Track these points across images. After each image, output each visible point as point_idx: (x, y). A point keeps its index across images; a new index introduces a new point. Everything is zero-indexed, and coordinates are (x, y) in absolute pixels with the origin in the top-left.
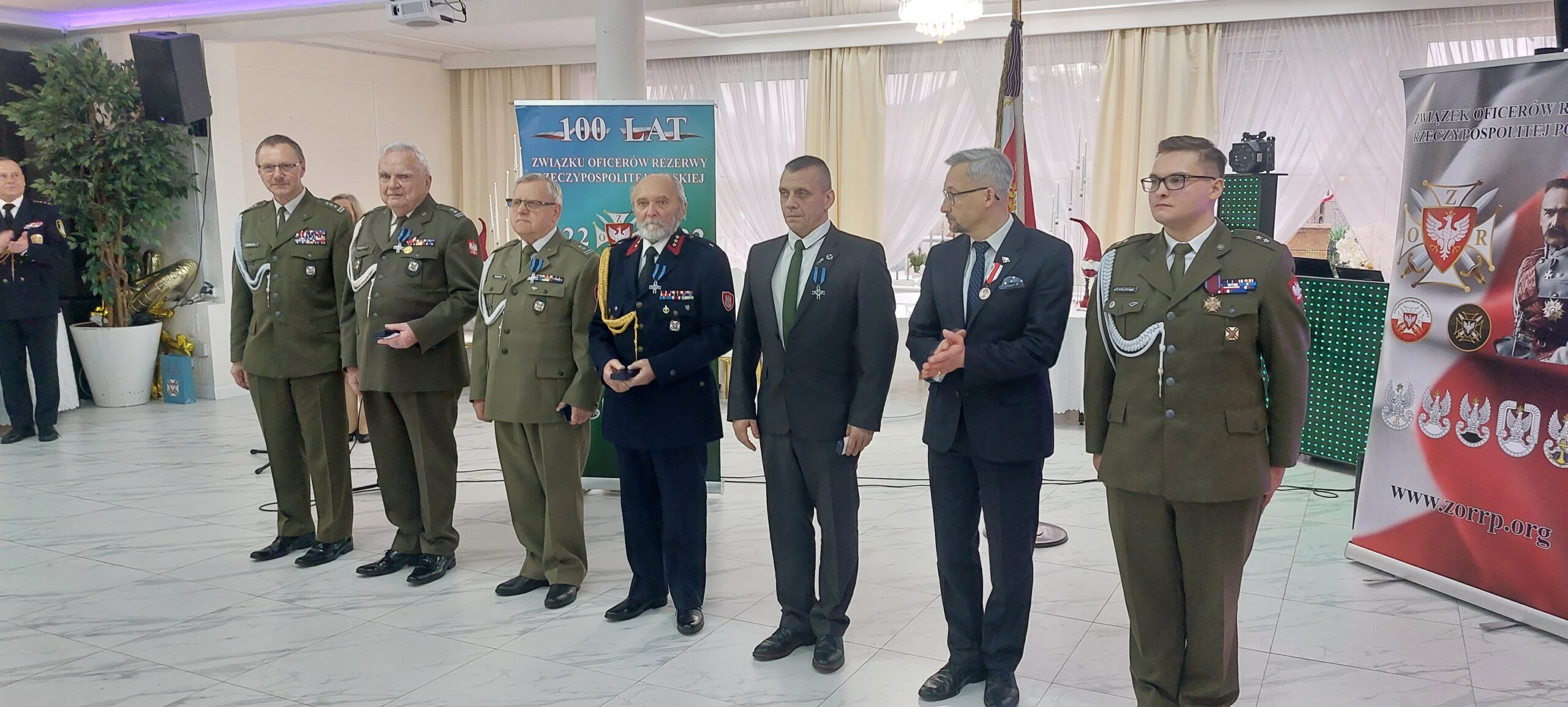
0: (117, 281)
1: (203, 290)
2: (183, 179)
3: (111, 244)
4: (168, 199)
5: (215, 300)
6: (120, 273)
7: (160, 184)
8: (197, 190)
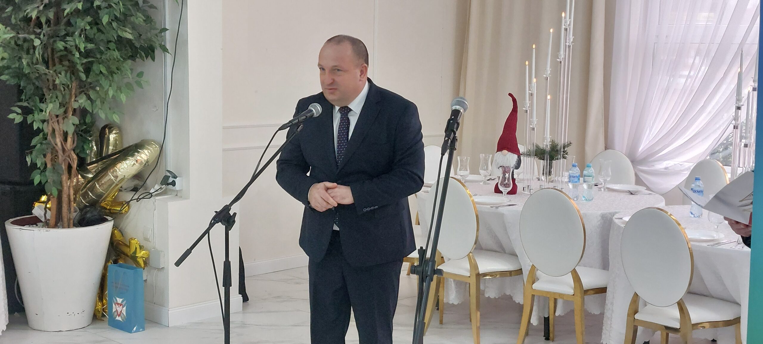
0: (64, 167)
1: (165, 181)
2: (149, 35)
3: (60, 119)
4: (129, 62)
5: (177, 195)
6: (69, 156)
7: (121, 42)
8: (165, 50)
